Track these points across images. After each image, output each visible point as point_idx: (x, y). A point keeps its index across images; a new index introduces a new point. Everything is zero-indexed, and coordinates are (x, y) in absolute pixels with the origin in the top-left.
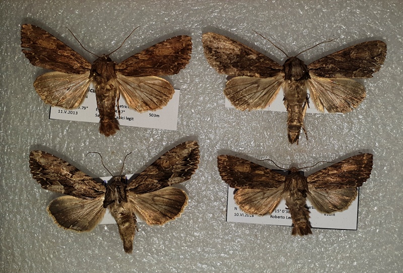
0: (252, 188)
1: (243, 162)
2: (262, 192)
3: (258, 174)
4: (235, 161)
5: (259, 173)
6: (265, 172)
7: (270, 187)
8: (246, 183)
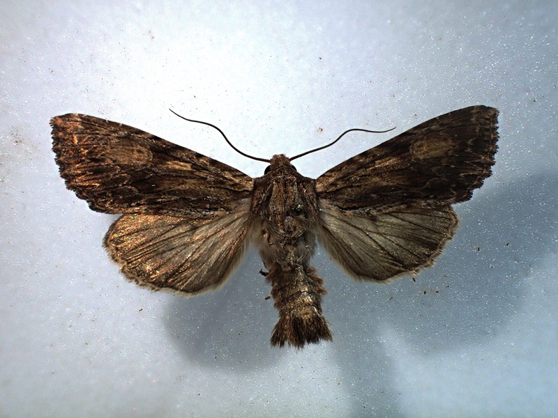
0: (157, 212)
1: (127, 137)
2: (186, 222)
3: (175, 171)
4: (104, 131)
5: (177, 167)
6: (194, 166)
7: (210, 210)
8: (140, 198)
